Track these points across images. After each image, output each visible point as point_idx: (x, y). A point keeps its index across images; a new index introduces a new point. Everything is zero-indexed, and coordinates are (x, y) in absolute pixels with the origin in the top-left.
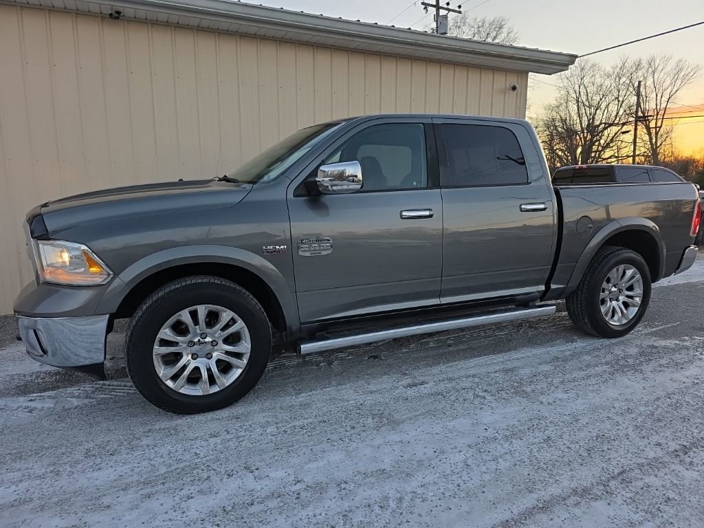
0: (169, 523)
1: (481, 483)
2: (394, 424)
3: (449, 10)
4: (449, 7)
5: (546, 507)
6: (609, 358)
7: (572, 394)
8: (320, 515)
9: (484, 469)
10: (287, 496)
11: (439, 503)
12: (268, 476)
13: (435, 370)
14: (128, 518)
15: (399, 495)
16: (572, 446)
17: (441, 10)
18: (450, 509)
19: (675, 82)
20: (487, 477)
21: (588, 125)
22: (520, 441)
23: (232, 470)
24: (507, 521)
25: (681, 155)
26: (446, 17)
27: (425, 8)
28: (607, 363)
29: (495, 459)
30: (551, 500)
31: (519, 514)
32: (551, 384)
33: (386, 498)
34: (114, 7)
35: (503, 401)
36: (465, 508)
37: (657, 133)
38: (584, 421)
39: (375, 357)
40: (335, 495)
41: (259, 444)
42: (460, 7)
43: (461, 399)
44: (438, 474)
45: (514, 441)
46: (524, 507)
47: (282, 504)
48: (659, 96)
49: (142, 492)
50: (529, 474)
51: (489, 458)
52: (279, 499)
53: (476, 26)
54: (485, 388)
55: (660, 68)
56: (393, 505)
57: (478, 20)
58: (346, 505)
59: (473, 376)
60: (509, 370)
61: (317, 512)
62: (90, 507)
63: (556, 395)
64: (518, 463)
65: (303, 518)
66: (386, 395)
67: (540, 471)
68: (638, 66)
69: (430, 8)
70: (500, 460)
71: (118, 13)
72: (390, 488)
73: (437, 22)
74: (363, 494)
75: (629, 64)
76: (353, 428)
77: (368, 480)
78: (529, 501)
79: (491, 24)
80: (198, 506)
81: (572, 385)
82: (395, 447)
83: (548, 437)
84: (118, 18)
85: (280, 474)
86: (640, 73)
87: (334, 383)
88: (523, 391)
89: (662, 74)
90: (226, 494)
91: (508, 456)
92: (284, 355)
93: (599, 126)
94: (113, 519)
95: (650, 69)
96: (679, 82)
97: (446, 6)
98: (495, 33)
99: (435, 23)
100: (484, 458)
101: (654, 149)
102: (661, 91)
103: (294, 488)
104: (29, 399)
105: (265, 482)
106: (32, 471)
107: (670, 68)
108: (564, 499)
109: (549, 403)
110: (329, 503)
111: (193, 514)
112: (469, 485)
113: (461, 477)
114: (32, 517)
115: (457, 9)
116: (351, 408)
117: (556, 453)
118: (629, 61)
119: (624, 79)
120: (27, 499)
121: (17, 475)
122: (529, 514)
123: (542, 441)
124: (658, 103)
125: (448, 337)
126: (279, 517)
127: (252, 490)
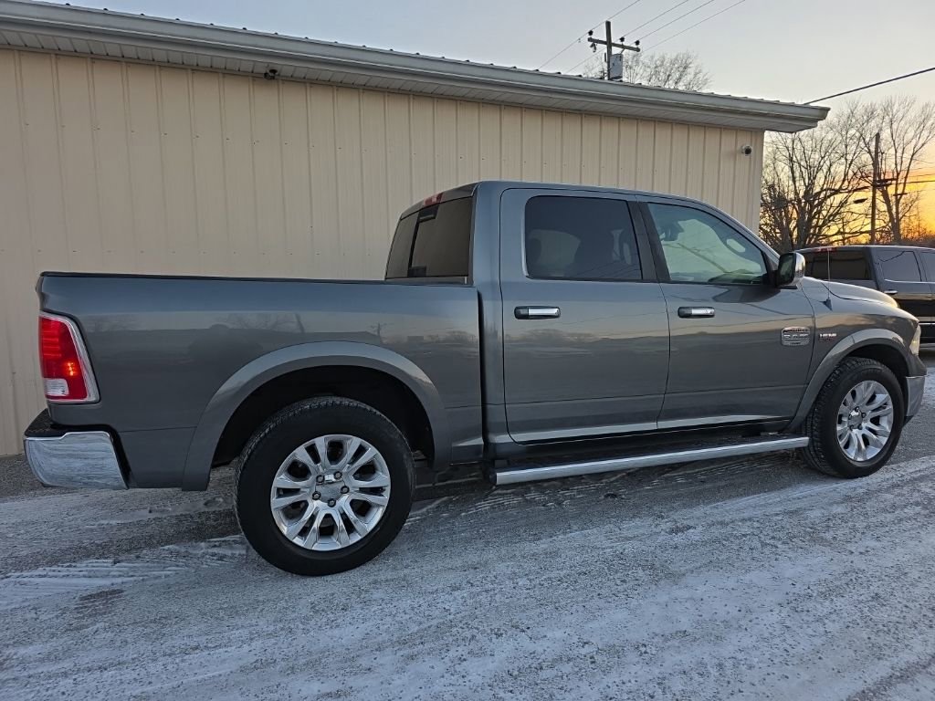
0: (451, 688)
1: (813, 647)
2: (674, 578)
3: (623, 47)
4: (624, 43)
5: (905, 675)
6: (916, 497)
7: (885, 542)
8: (630, 681)
9: (810, 631)
10: (578, 659)
11: (770, 670)
12: (545, 636)
13: (699, 511)
14: (398, 682)
15: (717, 661)
16: (910, 605)
17: (613, 48)
18: (787, 677)
19: (921, 132)
20: (818, 641)
21: (806, 193)
22: (842, 599)
23: (499, 630)
24: (863, 692)
25: (928, 230)
26: (620, 56)
27: (592, 46)
28: (917, 504)
29: (819, 620)
30: (909, 667)
31: (875, 684)
32: (854, 529)
33: (702, 664)
34: (270, 65)
35: (800, 550)
36: (805, 676)
37: (898, 202)
38: (915, 574)
39: (614, 496)
40: (637, 659)
41: (515, 599)
42: (637, 43)
43: (746, 548)
44: (754, 637)
45: (835, 599)
46: (879, 675)
47: (577, 669)
48: (900, 151)
49: (402, 653)
50: (869, 638)
51: (811, 619)
52: (571, 663)
53: (653, 66)
54: (772, 535)
55: (900, 115)
56: (714, 672)
57: (656, 58)
58: (656, 671)
59: (750, 519)
60: (792, 512)
61: (625, 678)
62: (347, 670)
63: (867, 543)
64: (851, 625)
65: (610, 685)
66: (648, 542)
67: (881, 634)
68: (871, 115)
69: (598, 46)
70: (826, 621)
71: (274, 71)
72: (703, 652)
73: (609, 63)
74: (671, 659)
75: (859, 111)
76: (624, 581)
77: (669, 643)
78: (881, 670)
79: (673, 63)
80: (478, 670)
81: (880, 531)
82: (688, 605)
83: (877, 594)
84: (273, 78)
85: (559, 634)
86: (873, 123)
87: (575, 527)
88: (822, 538)
89: (903, 122)
90: (504, 655)
91: (834, 617)
92: (496, 492)
93: (820, 193)
94: (382, 683)
95: (887, 117)
96: (925, 133)
97: (619, 42)
98: (677, 75)
99: (606, 65)
100: (805, 618)
101: (895, 222)
102: (901, 145)
103: (583, 651)
104: (212, 544)
105: (545, 643)
106: (258, 628)
107: (913, 114)
108: (924, 667)
109: (861, 553)
110: (634, 669)
111: (475, 679)
112: (799, 649)
113: (785, 640)
114: (286, 680)
115: (635, 46)
116: (610, 558)
117: (894, 613)
118: (860, 108)
119: (852, 132)
120: (270, 661)
121: (244, 633)
122: (887, 683)
123: (870, 599)
124: (899, 161)
125: (697, 470)
126: (580, 684)
127: (534, 653)
